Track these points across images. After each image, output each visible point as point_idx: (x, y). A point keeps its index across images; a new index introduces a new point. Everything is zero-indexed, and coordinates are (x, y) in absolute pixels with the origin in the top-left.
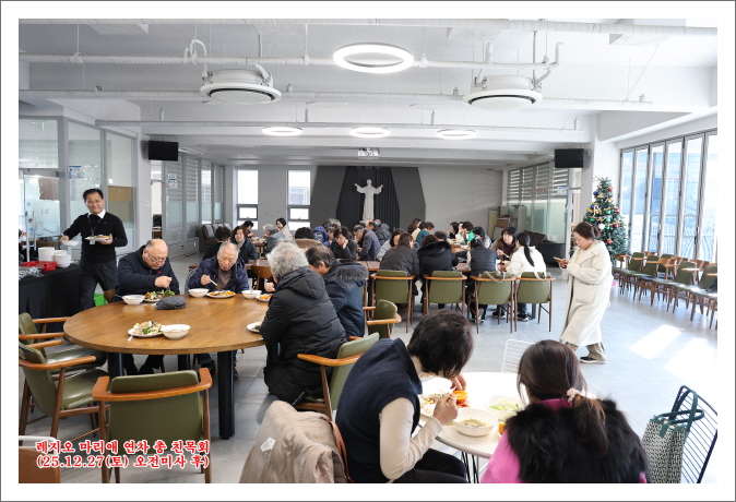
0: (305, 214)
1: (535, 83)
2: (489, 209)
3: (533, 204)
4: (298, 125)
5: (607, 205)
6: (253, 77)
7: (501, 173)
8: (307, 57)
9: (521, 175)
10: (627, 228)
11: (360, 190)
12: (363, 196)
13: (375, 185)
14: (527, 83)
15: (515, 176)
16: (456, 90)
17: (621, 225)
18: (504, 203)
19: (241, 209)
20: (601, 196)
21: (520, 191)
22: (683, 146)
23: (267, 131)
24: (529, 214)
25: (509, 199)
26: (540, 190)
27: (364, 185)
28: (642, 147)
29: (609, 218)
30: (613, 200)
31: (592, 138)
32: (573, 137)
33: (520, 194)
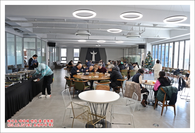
0: (78, 59)
1: (140, 34)
2: (121, 58)
3: (132, 57)
4: (86, 40)
5: (150, 57)
6: (86, 32)
7: (124, 49)
8: (100, 29)
9: (129, 50)
10: (154, 61)
11: (91, 53)
12: (92, 55)
13: (95, 52)
14: (138, 34)
15: (127, 50)
16: (123, 34)
17: (153, 61)
18: (125, 56)
19: (62, 58)
20: (149, 55)
21: (129, 53)
22: (165, 45)
23: (79, 41)
24: (131, 59)
25: (126, 55)
26: (134, 53)
27: (92, 52)
28: (157, 44)
29: (151, 59)
30: (151, 56)
31: (146, 43)
32: (143, 42)
33: (129, 54)
